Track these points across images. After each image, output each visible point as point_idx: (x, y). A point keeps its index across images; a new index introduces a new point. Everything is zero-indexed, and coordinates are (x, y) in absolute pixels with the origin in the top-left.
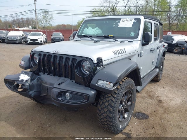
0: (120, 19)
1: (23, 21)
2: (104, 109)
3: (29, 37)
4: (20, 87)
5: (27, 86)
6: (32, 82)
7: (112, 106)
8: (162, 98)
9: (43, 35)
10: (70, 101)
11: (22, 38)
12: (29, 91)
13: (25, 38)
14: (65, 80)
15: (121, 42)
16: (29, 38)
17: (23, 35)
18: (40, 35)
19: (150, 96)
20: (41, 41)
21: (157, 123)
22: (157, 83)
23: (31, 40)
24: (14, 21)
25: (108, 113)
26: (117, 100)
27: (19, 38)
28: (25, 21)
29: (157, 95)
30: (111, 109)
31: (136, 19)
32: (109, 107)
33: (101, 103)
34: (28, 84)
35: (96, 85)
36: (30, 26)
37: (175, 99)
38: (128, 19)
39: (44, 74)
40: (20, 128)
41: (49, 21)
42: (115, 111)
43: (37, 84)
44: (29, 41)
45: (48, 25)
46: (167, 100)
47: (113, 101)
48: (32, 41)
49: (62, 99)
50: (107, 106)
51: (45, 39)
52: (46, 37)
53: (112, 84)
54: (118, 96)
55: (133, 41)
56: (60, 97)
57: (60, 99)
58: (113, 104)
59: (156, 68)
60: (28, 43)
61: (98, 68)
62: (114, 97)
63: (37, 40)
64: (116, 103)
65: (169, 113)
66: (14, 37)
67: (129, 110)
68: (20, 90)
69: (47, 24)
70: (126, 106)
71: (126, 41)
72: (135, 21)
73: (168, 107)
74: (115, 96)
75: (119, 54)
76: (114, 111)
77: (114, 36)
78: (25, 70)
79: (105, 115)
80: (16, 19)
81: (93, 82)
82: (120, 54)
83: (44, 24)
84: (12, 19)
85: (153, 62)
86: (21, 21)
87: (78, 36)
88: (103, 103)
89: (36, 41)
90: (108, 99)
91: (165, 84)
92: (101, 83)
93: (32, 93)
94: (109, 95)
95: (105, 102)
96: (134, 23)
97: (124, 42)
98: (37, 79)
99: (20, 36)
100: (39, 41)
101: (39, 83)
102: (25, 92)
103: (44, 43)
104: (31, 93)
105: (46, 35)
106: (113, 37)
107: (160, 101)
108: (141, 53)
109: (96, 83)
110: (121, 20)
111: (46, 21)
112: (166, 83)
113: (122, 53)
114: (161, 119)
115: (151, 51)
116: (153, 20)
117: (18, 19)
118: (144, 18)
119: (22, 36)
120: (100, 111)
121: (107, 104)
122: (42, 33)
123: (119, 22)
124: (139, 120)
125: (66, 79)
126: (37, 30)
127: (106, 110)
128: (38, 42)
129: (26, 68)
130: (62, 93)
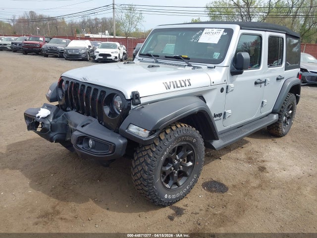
0: (203, 29)
1: (97, 24)
2: (139, 167)
3: (98, 50)
4: (40, 126)
5: (47, 125)
6: (55, 120)
7: (147, 164)
8: (268, 165)
9: (120, 48)
10: (92, 150)
11: (88, 51)
12: (50, 133)
13: (93, 51)
14: (91, 121)
15: (194, 67)
16: (98, 52)
17: (90, 47)
18: (115, 47)
19: (250, 158)
20: (116, 58)
21: (235, 201)
22: (277, 140)
23: (101, 55)
24: (84, 22)
25: (142, 172)
26: (156, 156)
27: (83, 51)
28: (100, 23)
29: (264, 159)
30: (146, 168)
31: (226, 30)
32: (144, 164)
33: (136, 158)
34: (48, 123)
35: (126, 131)
36: (107, 32)
37: (291, 168)
38: (215, 30)
39: (72, 110)
40: (37, 181)
41: (135, 23)
42: (152, 171)
43: (62, 124)
44: (98, 57)
45: (133, 30)
46: (276, 168)
47: (150, 157)
48: (102, 57)
49: (83, 148)
50: (142, 163)
51: (124, 54)
52: (125, 51)
53: (147, 132)
54: (159, 150)
55: (215, 67)
56: (81, 144)
57: (81, 146)
58: (149, 161)
59: (273, 112)
60: (96, 59)
61: (133, 107)
62: (152, 151)
63: (110, 55)
64: (155, 159)
65: (266, 188)
66: (77, 50)
67: (188, 173)
68: (39, 129)
69: (132, 28)
70: (181, 167)
71: (204, 66)
72: (225, 34)
73: (271, 180)
74: (154, 150)
75: (174, 88)
76: (150, 171)
77: (190, 57)
78: (51, 102)
79: (139, 175)
80: (86, 20)
81: (122, 127)
82: (178, 87)
83: (127, 29)
84: (81, 20)
85: (263, 102)
86: (94, 22)
87: (141, 55)
88: (138, 158)
89: (108, 58)
90: (144, 153)
91: (291, 143)
92: (133, 129)
93: (54, 135)
94: (147, 148)
95: (141, 157)
96: (222, 36)
97: (201, 68)
98: (63, 116)
99: (84, 49)
100: (112, 57)
101: (64, 122)
102: (45, 133)
103: (121, 60)
104: (52, 135)
105: (126, 46)
106: (188, 59)
107: (262, 169)
108: (227, 87)
109: (127, 128)
110: (205, 31)
111: (131, 23)
112: (294, 140)
113: (182, 86)
114: (245, 195)
115: (256, 83)
116: (265, 31)
117: (89, 20)
118: (241, 29)
119: (88, 47)
120: (134, 169)
121: (142, 160)
122: (118, 44)
123: (201, 34)
124: (209, 193)
125: (93, 119)
126: (114, 38)
127: (140, 168)
128: (112, 59)
129: (52, 100)
130: (83, 139)
